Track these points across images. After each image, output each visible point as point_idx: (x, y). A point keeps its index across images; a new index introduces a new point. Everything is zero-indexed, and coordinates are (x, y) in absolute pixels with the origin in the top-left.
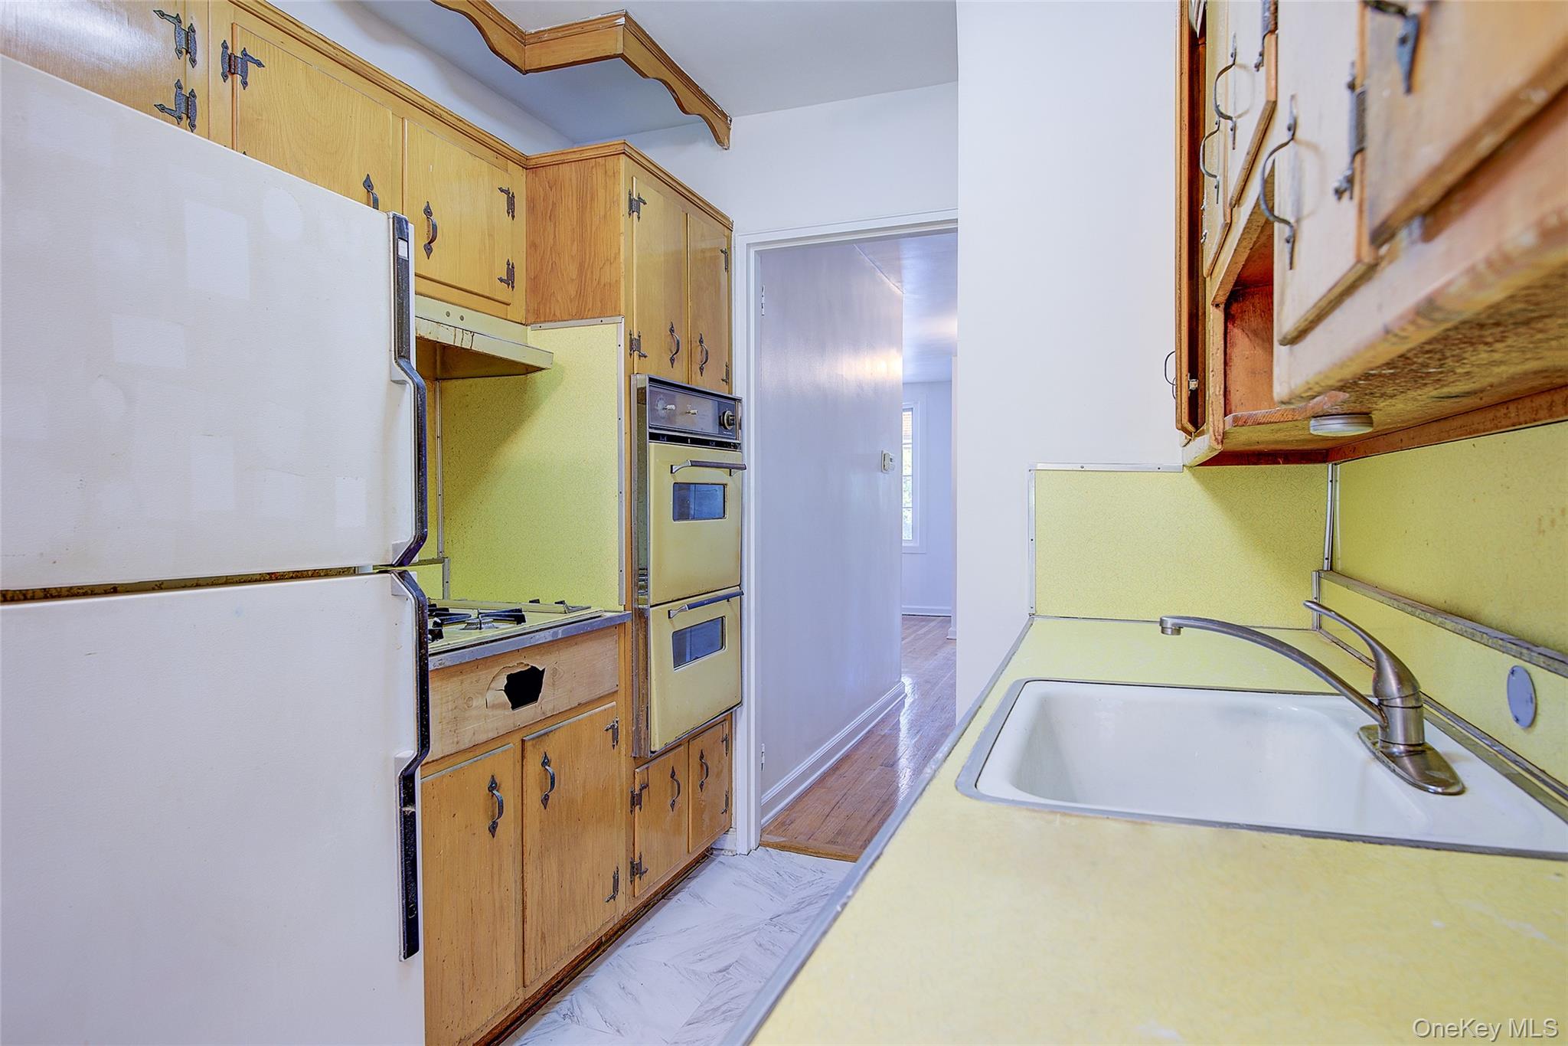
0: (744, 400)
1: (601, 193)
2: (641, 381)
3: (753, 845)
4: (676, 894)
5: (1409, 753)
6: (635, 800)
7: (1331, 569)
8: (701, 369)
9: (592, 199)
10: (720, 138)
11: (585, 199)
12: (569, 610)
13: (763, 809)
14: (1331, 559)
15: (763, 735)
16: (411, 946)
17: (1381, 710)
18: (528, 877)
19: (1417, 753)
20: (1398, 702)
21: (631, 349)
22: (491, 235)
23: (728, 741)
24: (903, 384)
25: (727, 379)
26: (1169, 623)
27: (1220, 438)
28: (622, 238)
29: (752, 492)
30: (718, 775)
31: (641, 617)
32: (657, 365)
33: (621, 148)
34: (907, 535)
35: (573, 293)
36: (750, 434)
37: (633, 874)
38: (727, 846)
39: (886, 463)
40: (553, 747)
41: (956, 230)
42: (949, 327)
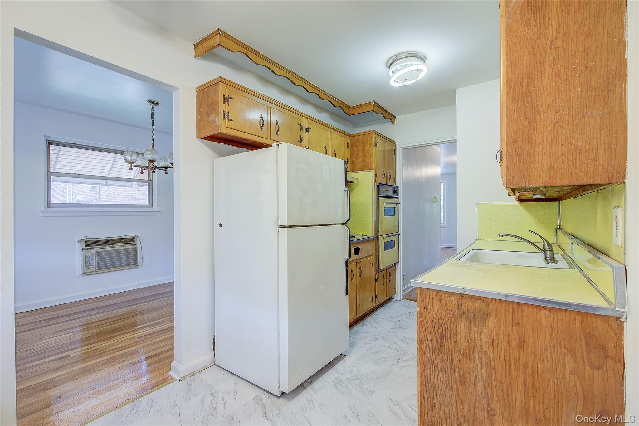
0: (399, 186)
1: (368, 142)
2: (378, 183)
3: (401, 298)
4: (383, 306)
5: (550, 259)
6: (376, 281)
7: (560, 228)
8: (389, 179)
9: (366, 143)
10: (393, 122)
11: (364, 142)
12: (363, 236)
13: (404, 291)
14: (560, 226)
15: (403, 271)
16: (347, 294)
17: (544, 251)
18: (357, 291)
19: (552, 259)
20: (548, 249)
21: (375, 177)
22: (344, 153)
23: (395, 271)
24: (441, 174)
25: (395, 181)
26: (500, 235)
27: (517, 198)
28: (373, 152)
29: (401, 209)
30: (393, 279)
31: (377, 238)
32: (381, 180)
33: (373, 132)
34: (442, 222)
35: (362, 165)
36: (400, 195)
37: (375, 298)
38: (395, 298)
39: (435, 200)
40: (362, 264)
41: (456, 142)
42: (454, 158)
